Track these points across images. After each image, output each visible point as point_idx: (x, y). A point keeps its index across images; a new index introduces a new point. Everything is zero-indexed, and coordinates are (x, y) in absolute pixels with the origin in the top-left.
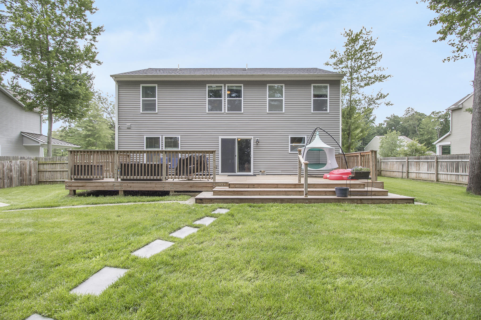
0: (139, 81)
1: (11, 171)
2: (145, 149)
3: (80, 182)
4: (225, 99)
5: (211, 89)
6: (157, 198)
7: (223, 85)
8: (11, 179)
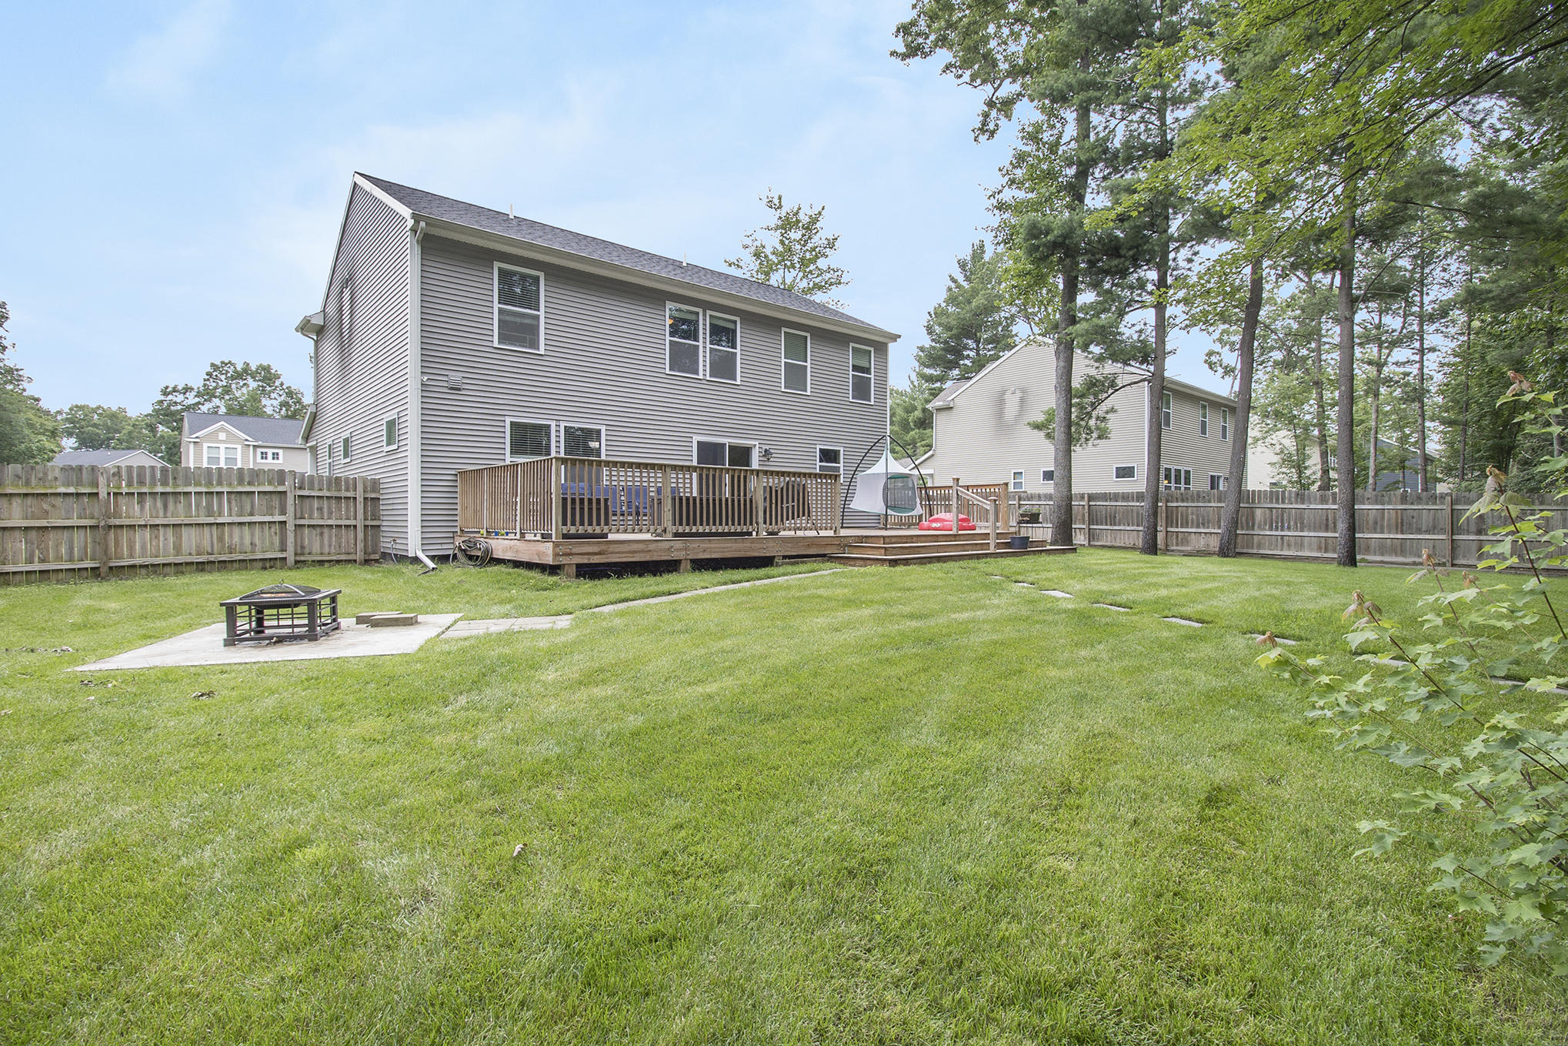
0: (494, 251)
3: (594, 543)
6: (753, 573)
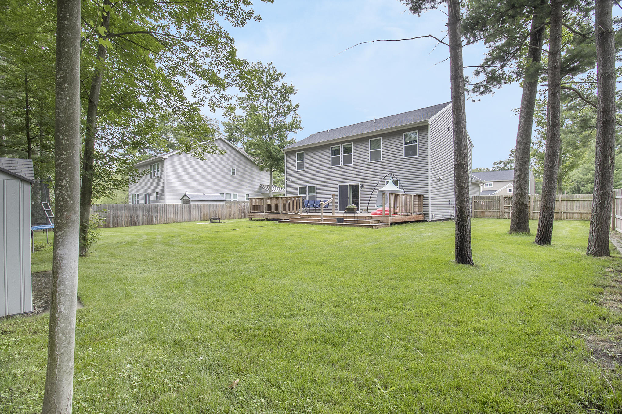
1: (245, 209)
2: (299, 196)
4: (341, 155)
5: (334, 149)
7: (340, 145)
8: (245, 214)
